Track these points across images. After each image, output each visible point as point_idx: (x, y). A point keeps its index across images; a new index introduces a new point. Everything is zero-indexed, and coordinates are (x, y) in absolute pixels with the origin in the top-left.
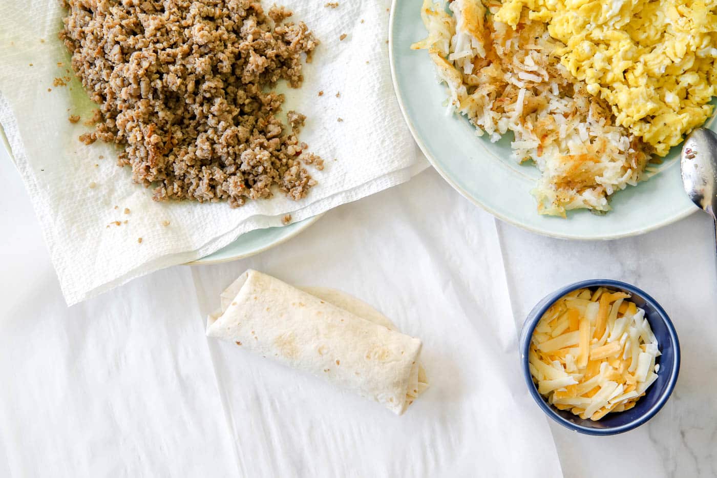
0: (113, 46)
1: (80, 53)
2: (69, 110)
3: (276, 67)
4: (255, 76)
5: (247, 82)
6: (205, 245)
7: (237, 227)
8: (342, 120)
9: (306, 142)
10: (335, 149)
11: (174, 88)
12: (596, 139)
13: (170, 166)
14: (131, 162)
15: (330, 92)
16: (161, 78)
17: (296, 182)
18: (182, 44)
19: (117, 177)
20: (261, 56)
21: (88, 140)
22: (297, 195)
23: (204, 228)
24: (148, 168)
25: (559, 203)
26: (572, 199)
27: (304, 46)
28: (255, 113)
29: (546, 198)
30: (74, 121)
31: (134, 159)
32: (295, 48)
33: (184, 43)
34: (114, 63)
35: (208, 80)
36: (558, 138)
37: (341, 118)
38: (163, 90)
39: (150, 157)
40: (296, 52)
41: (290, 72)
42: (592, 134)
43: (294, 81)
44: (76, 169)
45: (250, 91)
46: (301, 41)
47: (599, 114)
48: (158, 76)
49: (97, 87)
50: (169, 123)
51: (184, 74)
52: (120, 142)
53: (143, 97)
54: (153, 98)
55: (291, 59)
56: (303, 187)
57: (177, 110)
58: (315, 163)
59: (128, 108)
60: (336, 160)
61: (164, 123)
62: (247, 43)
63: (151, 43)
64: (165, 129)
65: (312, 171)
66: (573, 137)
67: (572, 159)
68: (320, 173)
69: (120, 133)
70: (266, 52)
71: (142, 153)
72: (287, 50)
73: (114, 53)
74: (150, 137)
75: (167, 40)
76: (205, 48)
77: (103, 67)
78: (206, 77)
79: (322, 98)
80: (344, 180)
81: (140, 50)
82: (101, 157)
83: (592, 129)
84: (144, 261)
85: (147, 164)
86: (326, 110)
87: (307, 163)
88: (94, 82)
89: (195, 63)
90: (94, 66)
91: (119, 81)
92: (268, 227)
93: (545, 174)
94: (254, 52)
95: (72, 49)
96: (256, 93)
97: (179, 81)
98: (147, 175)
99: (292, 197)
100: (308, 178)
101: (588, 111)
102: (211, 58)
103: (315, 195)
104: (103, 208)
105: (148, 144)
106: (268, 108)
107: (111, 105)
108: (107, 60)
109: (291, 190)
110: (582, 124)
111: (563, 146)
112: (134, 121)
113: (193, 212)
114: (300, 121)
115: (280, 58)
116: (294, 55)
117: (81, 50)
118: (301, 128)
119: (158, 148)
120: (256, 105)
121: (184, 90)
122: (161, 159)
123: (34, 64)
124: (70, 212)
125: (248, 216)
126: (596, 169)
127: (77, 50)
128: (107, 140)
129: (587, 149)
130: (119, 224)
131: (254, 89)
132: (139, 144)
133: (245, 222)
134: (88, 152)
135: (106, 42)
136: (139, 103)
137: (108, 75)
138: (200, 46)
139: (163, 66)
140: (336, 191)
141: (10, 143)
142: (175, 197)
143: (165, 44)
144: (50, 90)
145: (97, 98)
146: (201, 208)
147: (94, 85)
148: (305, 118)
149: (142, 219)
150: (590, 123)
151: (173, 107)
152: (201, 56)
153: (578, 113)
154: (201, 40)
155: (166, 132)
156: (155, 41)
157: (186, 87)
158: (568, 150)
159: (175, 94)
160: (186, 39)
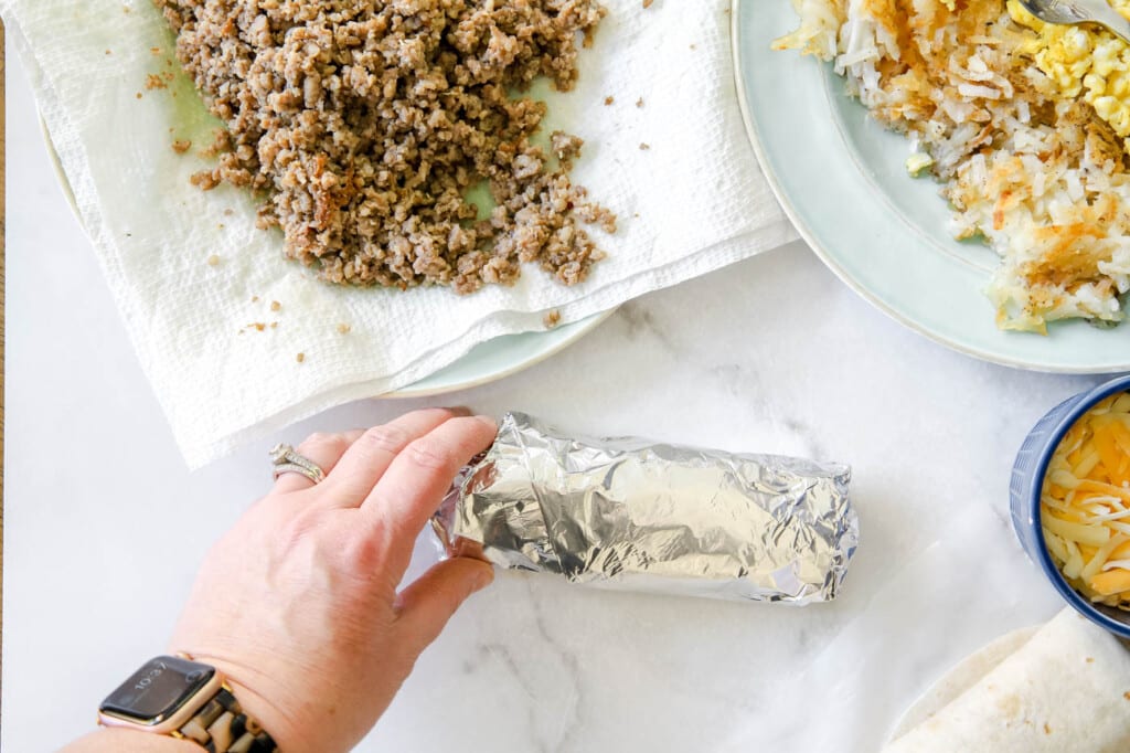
0: (254, 17)
1: (192, 30)
2: (171, 130)
3: (534, 55)
4: (498, 71)
5: (484, 81)
6: (411, 365)
7: (468, 332)
8: (647, 147)
9: (583, 185)
10: (634, 197)
11: (363, 92)
12: (1099, 197)
13: (350, 227)
14: (282, 221)
15: (625, 99)
16: (339, 73)
17: (569, 253)
18: (373, 14)
19: (256, 248)
20: (508, 35)
21: (207, 182)
22: (572, 277)
23: (409, 333)
24: (312, 232)
25: (1034, 308)
26: (1057, 302)
27: (581, 17)
28: (497, 132)
29: (1010, 302)
30: (181, 149)
31: (287, 217)
32: (566, 20)
33: (377, 12)
34: (255, 48)
35: (422, 77)
36: (1031, 196)
37: (646, 143)
38: (341, 93)
39: (318, 212)
40: (567, 28)
41: (556, 63)
42: (1091, 188)
43: (564, 79)
44: (186, 233)
45: (489, 97)
46: (576, 10)
47: (1103, 152)
48: (334, 68)
49: (223, 90)
50: (351, 151)
51: (379, 67)
52: (261, 186)
53: (307, 105)
54: (325, 109)
55: (559, 41)
56: (582, 263)
57: (363, 129)
58: (602, 221)
59: (279, 125)
60: (637, 216)
61: (342, 152)
62: (485, 13)
63: (321, 13)
64: (344, 162)
65: (596, 234)
66: (1057, 194)
67: (1056, 232)
68: (609, 238)
69: (264, 170)
70: (517, 28)
71: (303, 204)
72: (552, 25)
73: (256, 30)
74: (319, 176)
75: (347, 7)
76: (414, 21)
77: (235, 53)
78: (418, 73)
79: (612, 109)
80: (652, 250)
81: (303, 23)
82: (229, 213)
83: (1089, 179)
84: (308, 394)
85: (313, 225)
86: (619, 130)
87: (587, 221)
88: (217, 81)
89: (398, 49)
90: (217, 53)
91: (264, 79)
92: (520, 332)
93: (1007, 260)
94: (497, 29)
95: (178, 23)
96: (499, 101)
97: (371, 79)
98: (311, 246)
99: (563, 281)
100: (590, 247)
101: (1083, 148)
102: (424, 40)
103: (602, 275)
104: (232, 299)
105: (316, 188)
106: (521, 125)
107: (246, 121)
108: (242, 41)
109: (561, 268)
110: (1072, 171)
111: (1040, 209)
112: (290, 149)
113: (390, 307)
114: (574, 149)
115: (540, 39)
116: (563, 33)
117: (196, 24)
118: (573, 160)
119: (333, 195)
120: (497, 119)
121: (378, 94)
122: (337, 215)
123: (112, 50)
124: (175, 306)
125: (488, 312)
126: (1099, 248)
127: (186, 25)
128: (239, 183)
129: (1082, 216)
130: (261, 327)
131: (495, 93)
132: (298, 190)
133: (481, 323)
134: (205, 204)
135: (242, 11)
136: (301, 117)
137: (246, 69)
138: (405, 18)
139: (342, 52)
140: (638, 270)
141: (73, 187)
142: (357, 280)
143: (345, 14)
144: (139, 96)
145: (223, 108)
146: (404, 299)
147: (218, 86)
148: (582, 143)
149: (302, 320)
150: (1087, 170)
151: (356, 124)
152: (408, 36)
153: (1065, 153)
154: (407, 7)
155: (344, 168)
156: (328, 8)
157: (382, 89)
158: (1048, 218)
159: (360, 101)
160: (380, 5)
